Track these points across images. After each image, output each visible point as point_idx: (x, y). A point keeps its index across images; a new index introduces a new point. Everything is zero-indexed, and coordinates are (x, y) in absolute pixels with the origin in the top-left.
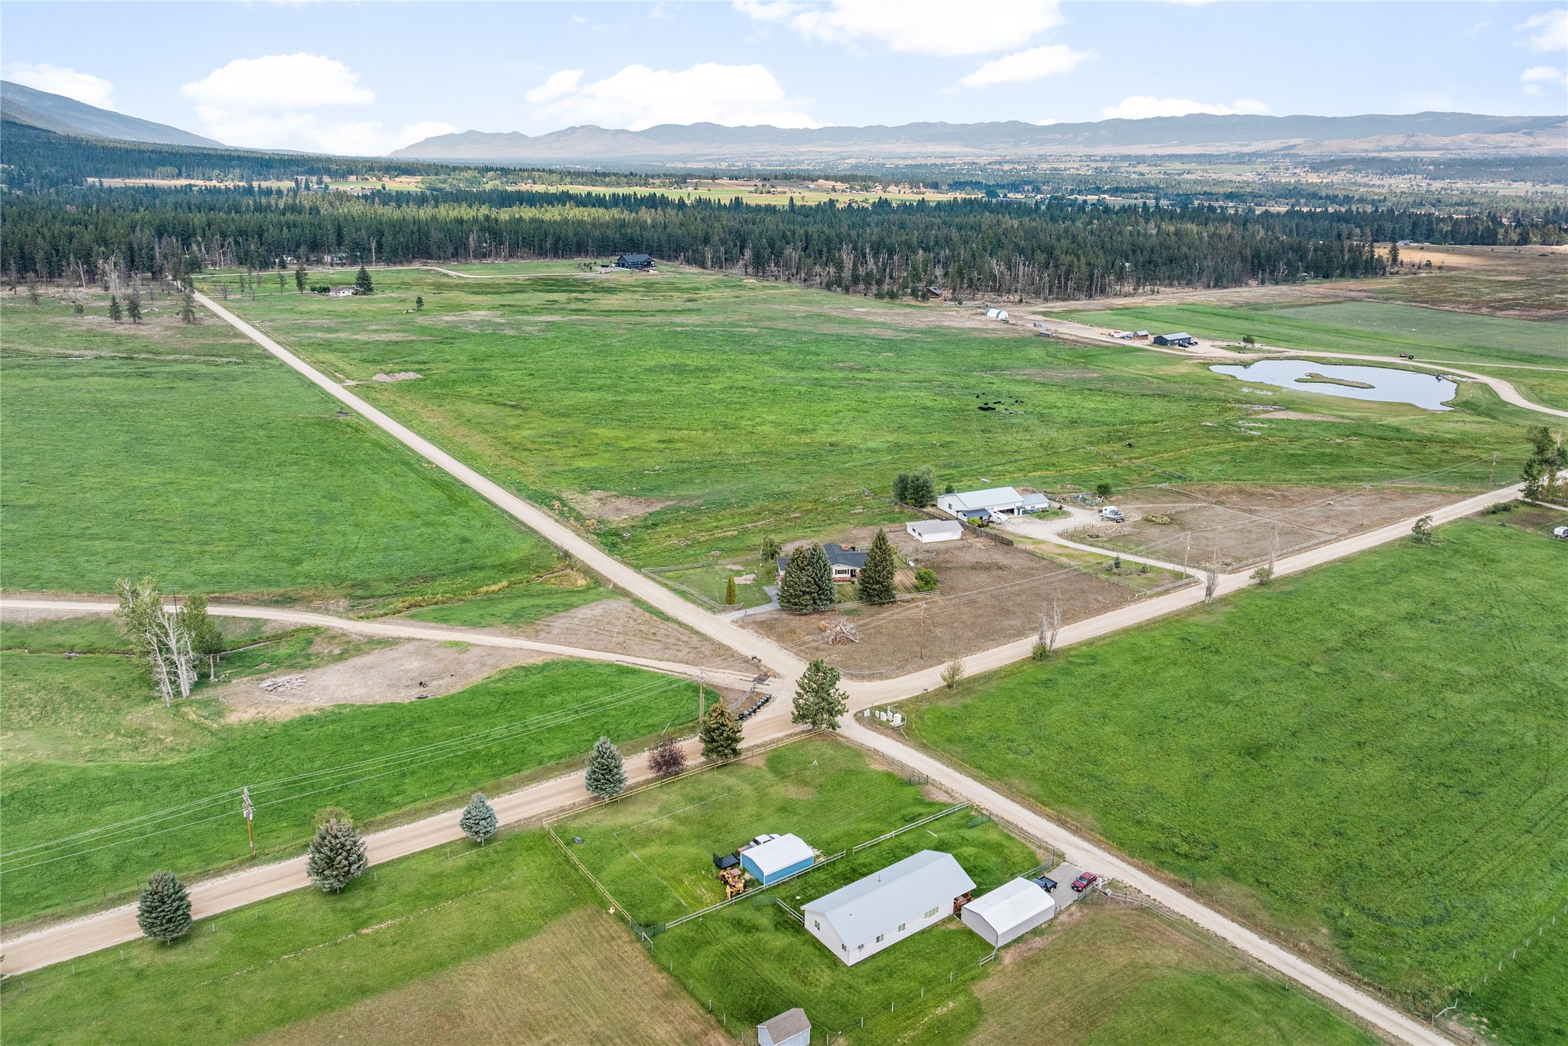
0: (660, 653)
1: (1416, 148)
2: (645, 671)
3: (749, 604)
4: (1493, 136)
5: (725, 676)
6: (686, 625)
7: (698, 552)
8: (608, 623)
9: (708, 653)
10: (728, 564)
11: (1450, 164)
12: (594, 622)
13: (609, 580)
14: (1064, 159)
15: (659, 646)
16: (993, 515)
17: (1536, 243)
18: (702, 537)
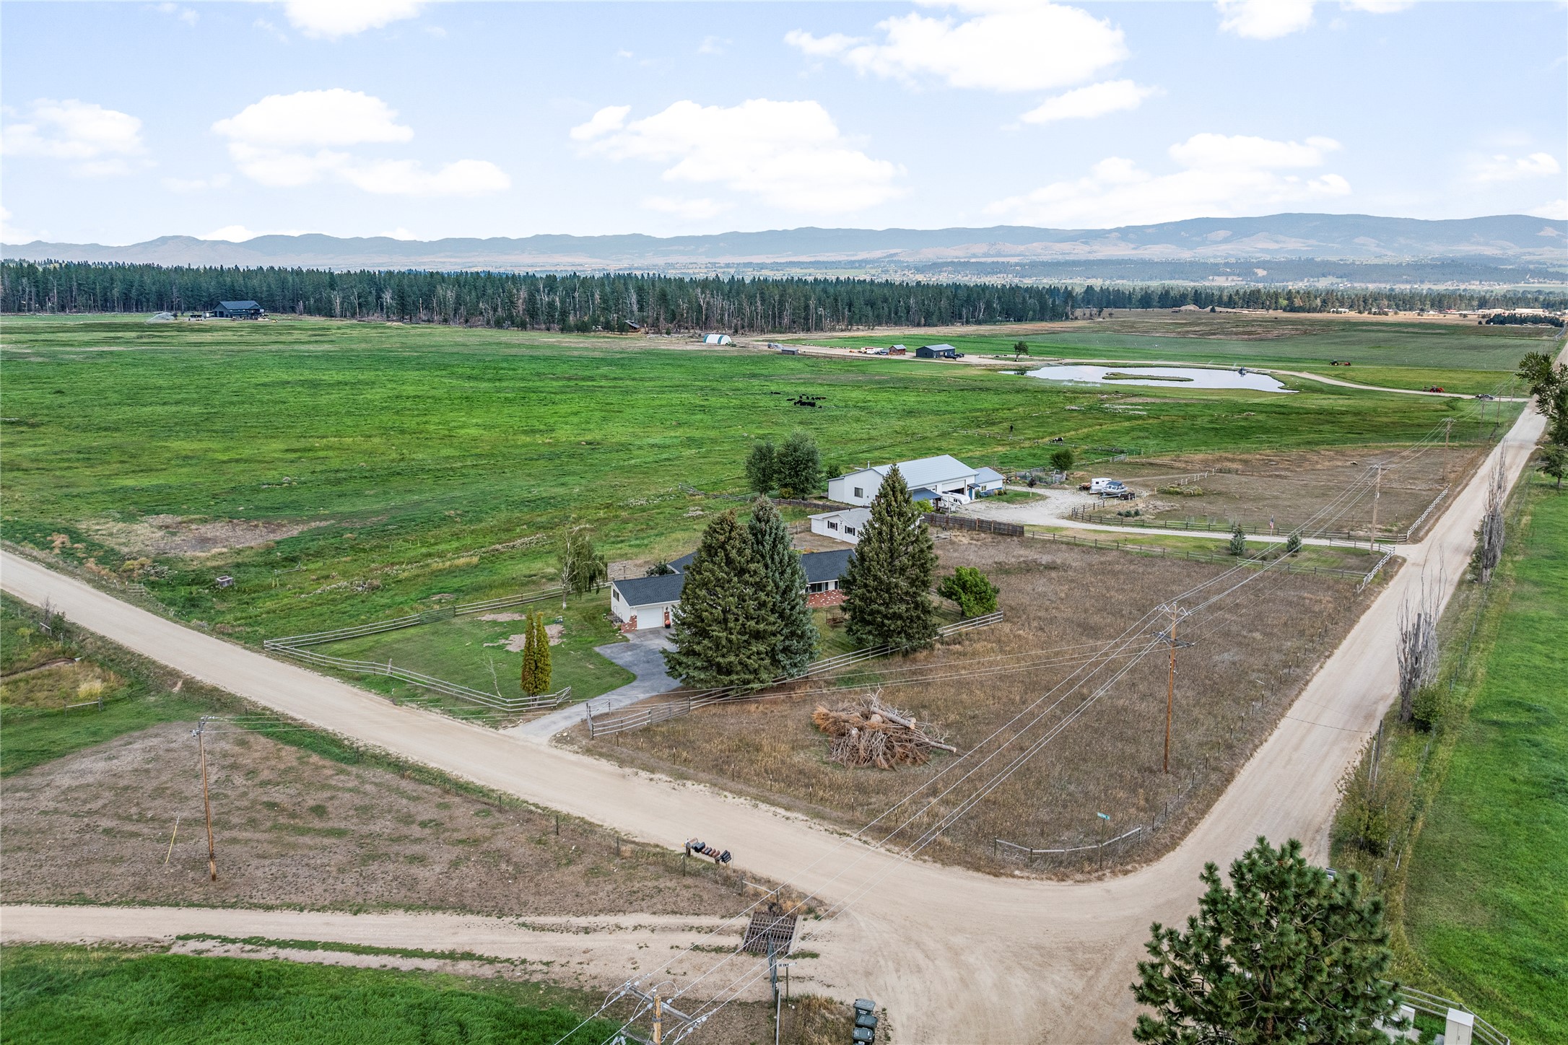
0: (350, 879)
1: (999, 255)
2: (299, 971)
3: (582, 693)
4: (1058, 245)
5: (627, 942)
6: (420, 770)
7: (399, 599)
8: (159, 792)
9: (523, 852)
10: (482, 612)
11: (1033, 265)
12: (108, 795)
13: (173, 674)
14: (691, 266)
15: (341, 853)
16: (945, 497)
17: (1155, 307)
18: (405, 572)
